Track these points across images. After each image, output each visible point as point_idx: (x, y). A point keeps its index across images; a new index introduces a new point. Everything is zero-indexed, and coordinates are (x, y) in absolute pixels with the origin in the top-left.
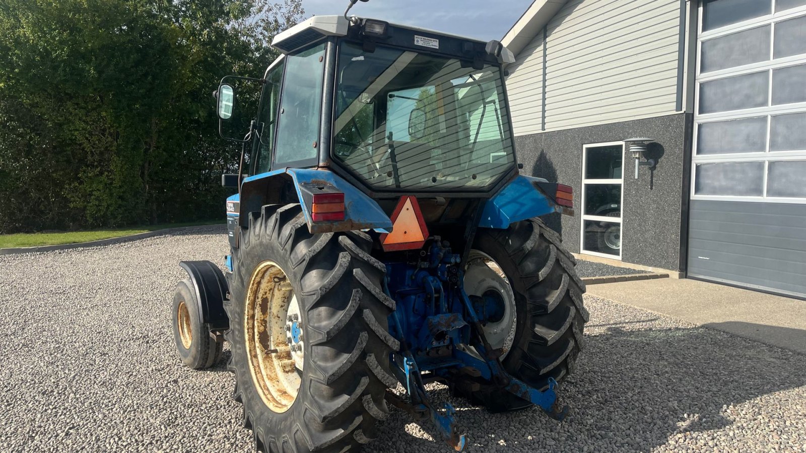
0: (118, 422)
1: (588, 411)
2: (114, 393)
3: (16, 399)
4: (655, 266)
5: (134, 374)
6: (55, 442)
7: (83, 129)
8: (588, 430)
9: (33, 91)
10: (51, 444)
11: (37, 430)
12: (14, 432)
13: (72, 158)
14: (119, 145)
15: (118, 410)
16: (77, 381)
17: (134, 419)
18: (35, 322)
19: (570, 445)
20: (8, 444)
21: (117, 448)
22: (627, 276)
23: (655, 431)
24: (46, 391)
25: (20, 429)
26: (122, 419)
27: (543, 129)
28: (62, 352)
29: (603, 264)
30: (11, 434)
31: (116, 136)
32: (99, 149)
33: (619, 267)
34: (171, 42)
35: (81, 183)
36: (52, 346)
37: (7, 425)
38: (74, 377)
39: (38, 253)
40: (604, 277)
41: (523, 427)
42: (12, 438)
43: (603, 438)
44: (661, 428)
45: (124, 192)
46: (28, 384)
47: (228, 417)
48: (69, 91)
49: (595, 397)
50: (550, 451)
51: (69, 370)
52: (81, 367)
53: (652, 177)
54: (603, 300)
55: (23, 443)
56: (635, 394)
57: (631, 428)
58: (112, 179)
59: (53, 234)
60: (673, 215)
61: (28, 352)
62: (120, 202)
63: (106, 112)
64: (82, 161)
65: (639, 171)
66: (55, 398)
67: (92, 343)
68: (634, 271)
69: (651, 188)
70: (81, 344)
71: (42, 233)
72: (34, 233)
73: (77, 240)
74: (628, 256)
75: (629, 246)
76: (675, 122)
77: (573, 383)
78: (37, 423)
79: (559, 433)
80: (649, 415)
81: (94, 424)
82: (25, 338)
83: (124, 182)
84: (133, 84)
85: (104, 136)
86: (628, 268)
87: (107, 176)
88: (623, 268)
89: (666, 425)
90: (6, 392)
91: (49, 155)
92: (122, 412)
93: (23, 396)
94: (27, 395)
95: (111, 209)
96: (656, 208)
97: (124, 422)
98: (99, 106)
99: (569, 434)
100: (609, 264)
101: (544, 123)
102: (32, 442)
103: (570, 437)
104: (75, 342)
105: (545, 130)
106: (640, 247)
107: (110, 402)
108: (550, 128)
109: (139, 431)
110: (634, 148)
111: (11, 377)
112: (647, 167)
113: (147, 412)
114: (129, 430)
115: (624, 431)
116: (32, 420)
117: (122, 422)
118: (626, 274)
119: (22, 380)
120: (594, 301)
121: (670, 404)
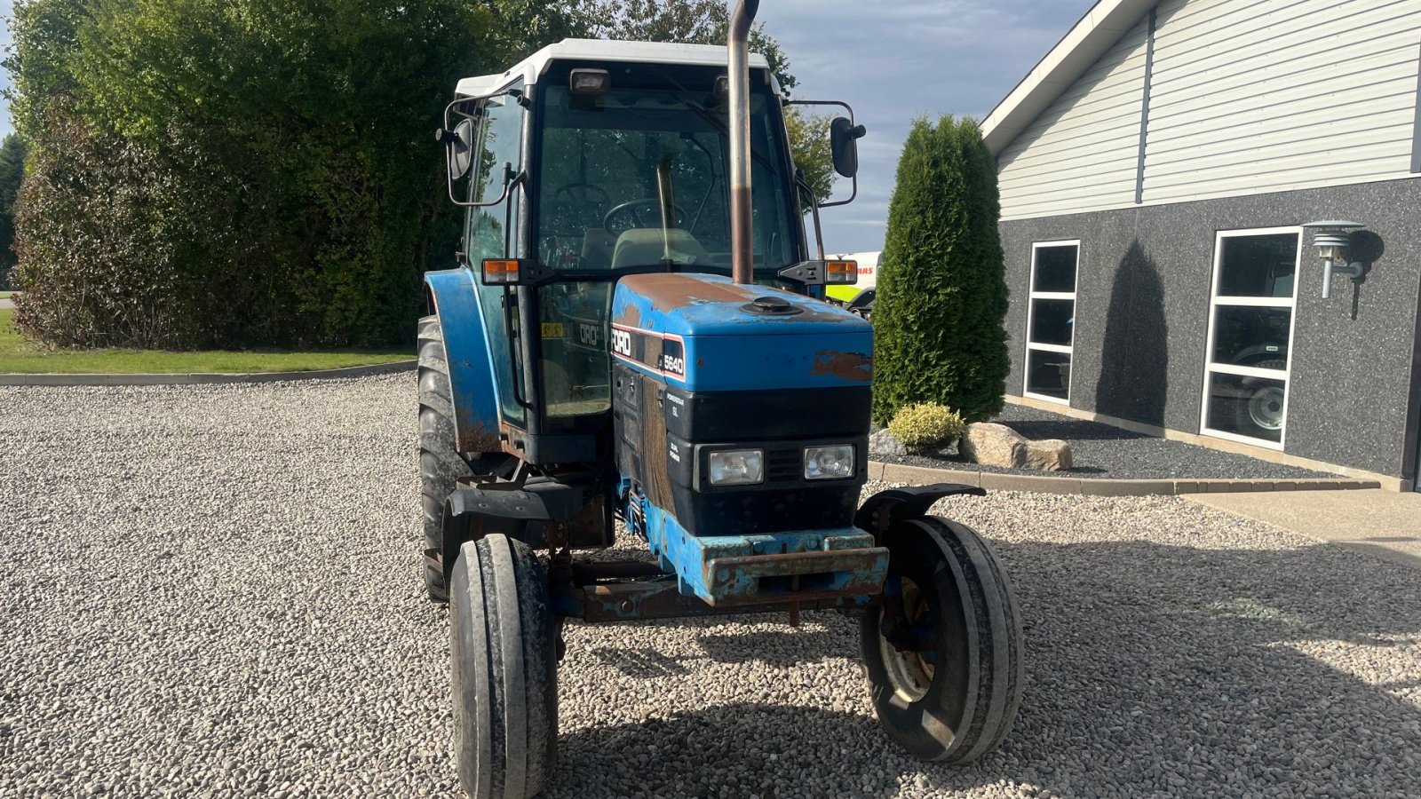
0: (394, 674)
1: (1244, 728)
2: (384, 624)
3: (225, 624)
4: (1353, 466)
5: (415, 595)
6: (291, 699)
7: (327, 180)
8: (1248, 764)
9: (250, 113)
10: (285, 702)
11: (262, 676)
12: (223, 679)
13: (307, 230)
14: (382, 209)
15: (393, 653)
16: (323, 599)
17: (419, 672)
18: (251, 498)
19: (1214, 789)
20: (214, 699)
21: (395, 718)
22: (1297, 481)
23: (1380, 774)
24: (273, 613)
25: (233, 675)
26: (399, 670)
27: (1139, 200)
28: (296, 549)
29: (1246, 457)
30: (219, 682)
31: (379, 193)
32: (350, 215)
33: (1278, 465)
34: (475, 35)
35: (319, 270)
36: (279, 539)
37: (212, 666)
38: (318, 592)
39: (249, 384)
40: (1252, 481)
41: (1119, 746)
42: (221, 689)
43: (1278, 781)
44: (1389, 769)
45: (385, 289)
46: (244, 599)
47: (577, 681)
48: (306, 115)
49: (1255, 702)
50: (1178, 797)
51: (309, 580)
52: (328, 577)
53: (1356, 296)
54: (1253, 523)
55: (240, 697)
56: (1336, 703)
57: (1333, 767)
58: (368, 265)
59: (272, 355)
60: (1396, 371)
61: (240, 546)
62: (379, 305)
63: (364, 151)
64: (323, 234)
65: (1330, 286)
66: (289, 625)
67: (343, 538)
68: (1309, 473)
69: (1354, 318)
70: (326, 539)
71: (254, 351)
72: (241, 351)
73: (310, 366)
74: (1298, 444)
75: (1302, 425)
76: (1408, 193)
77: (1209, 673)
78: (261, 665)
79: (1190, 764)
80: (1365, 743)
81: (356, 674)
82: (235, 523)
83: (387, 271)
84: (411, 106)
85: (359, 192)
86: (1296, 466)
87: (361, 260)
88: (1287, 466)
89: (1400, 765)
90: (208, 610)
91: (271, 221)
92: (399, 658)
93: (237, 619)
94: (243, 617)
95: (365, 316)
96: (1362, 356)
97: (404, 674)
98: (354, 142)
99: (1211, 768)
100: (1259, 457)
101: (1139, 190)
102: (254, 697)
103: (1213, 774)
104: (316, 535)
105: (1141, 202)
106: (1324, 427)
107: (378, 638)
108: (1151, 200)
109: (429, 693)
110: (1322, 240)
111: (215, 585)
112: (1347, 276)
113: (441, 661)
114: (413, 690)
115: (1318, 771)
116: (252, 661)
117: (400, 675)
118: (1294, 477)
119: (234, 592)
120: (1234, 523)
121: (1405, 726)
